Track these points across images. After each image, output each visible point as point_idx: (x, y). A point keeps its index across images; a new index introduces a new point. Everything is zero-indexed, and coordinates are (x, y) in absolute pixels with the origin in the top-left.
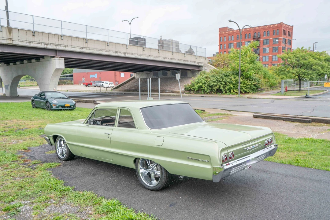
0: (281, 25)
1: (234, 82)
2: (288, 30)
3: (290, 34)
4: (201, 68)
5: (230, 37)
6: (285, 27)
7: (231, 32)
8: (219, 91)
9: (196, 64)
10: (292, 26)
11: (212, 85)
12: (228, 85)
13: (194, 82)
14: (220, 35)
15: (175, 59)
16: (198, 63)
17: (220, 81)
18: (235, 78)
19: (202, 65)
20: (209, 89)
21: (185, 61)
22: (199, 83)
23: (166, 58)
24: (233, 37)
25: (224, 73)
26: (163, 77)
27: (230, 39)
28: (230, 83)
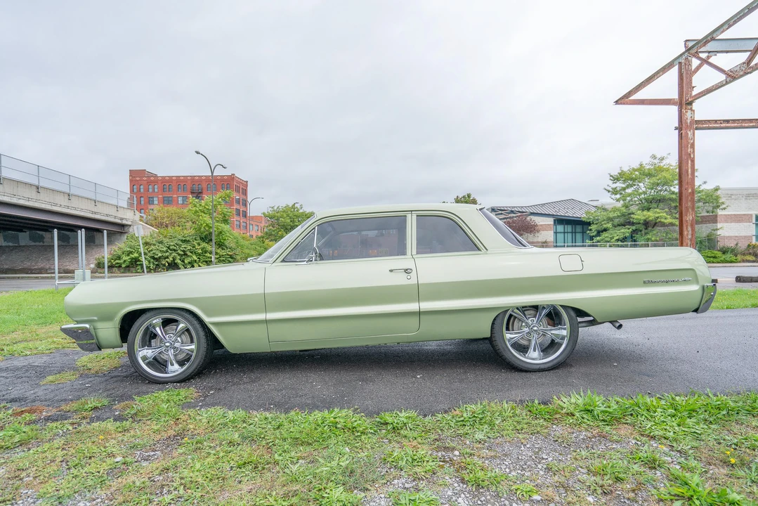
0: (232, 177)
1: (200, 251)
2: (241, 187)
3: (245, 192)
4: (126, 229)
5: (150, 187)
6: (238, 182)
7: (152, 178)
8: (173, 266)
9: (118, 221)
10: (247, 182)
11: (160, 257)
12: (189, 256)
13: (120, 253)
14: (131, 181)
15: (75, 209)
16: (122, 219)
17: (175, 250)
18: (199, 244)
19: (129, 223)
20: (153, 264)
21: (95, 213)
22: (131, 252)
23: (56, 205)
24: (156, 187)
25: (180, 237)
26: (33, 244)
27: (151, 190)
28: (191, 253)
